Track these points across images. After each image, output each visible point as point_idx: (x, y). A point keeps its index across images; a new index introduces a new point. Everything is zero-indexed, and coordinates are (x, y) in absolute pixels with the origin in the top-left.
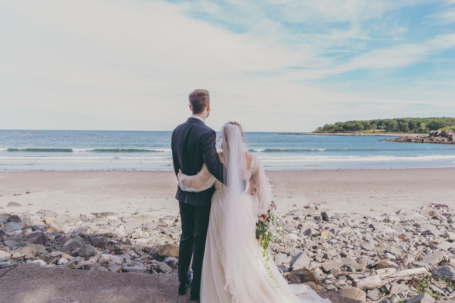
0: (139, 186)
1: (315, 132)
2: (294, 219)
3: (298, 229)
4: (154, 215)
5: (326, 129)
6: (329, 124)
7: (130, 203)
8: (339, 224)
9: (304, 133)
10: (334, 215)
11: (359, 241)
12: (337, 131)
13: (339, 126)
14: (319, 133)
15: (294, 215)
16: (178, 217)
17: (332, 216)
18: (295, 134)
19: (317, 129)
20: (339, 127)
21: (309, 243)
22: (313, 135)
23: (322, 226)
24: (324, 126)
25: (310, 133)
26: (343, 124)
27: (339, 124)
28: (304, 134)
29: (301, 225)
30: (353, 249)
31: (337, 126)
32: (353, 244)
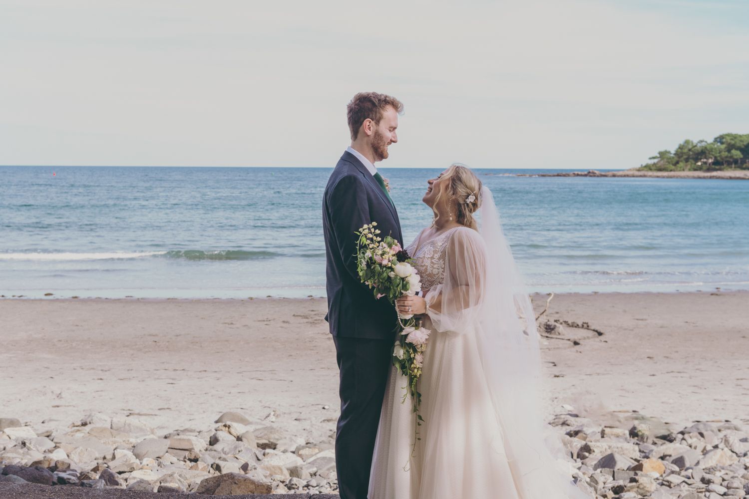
0: (74, 344)
1: (648, 168)
2: (570, 434)
3: (579, 460)
4: (145, 425)
5: (685, 157)
6: (695, 141)
7: (59, 396)
8: (702, 449)
9: (609, 171)
10: (690, 425)
11: (745, 479)
12: (722, 164)
13: (730, 147)
14: (660, 170)
15: (568, 425)
16: (216, 430)
17: (686, 428)
18: (578, 175)
19: (654, 158)
20: (729, 151)
21: (604, 483)
22: (641, 176)
23: (652, 451)
24: (677, 147)
25: (630, 173)
26: (741, 141)
27: (728, 139)
28: (610, 174)
29: (587, 449)
30: (725, 494)
31: (723, 147)
32: (725, 483)
